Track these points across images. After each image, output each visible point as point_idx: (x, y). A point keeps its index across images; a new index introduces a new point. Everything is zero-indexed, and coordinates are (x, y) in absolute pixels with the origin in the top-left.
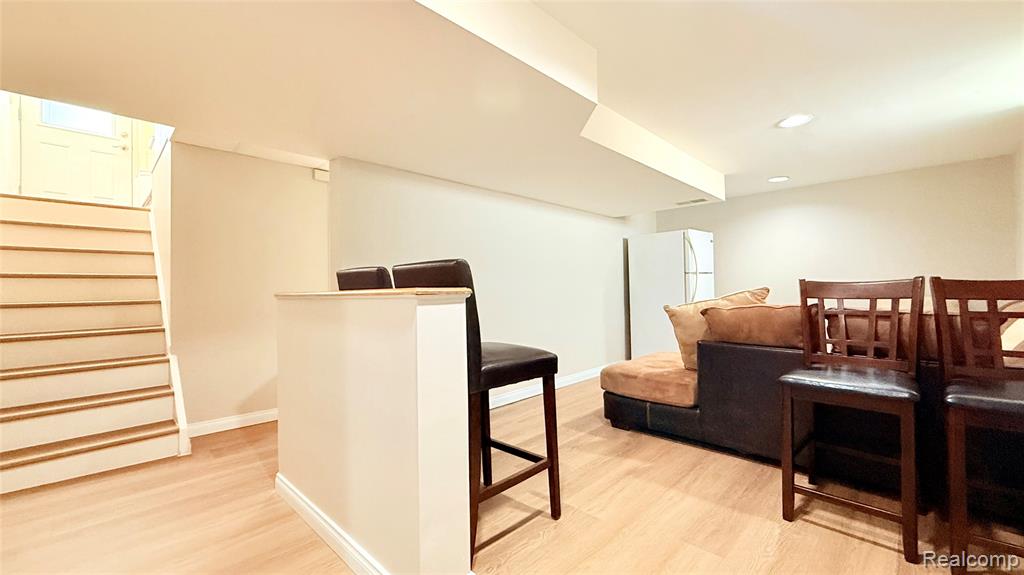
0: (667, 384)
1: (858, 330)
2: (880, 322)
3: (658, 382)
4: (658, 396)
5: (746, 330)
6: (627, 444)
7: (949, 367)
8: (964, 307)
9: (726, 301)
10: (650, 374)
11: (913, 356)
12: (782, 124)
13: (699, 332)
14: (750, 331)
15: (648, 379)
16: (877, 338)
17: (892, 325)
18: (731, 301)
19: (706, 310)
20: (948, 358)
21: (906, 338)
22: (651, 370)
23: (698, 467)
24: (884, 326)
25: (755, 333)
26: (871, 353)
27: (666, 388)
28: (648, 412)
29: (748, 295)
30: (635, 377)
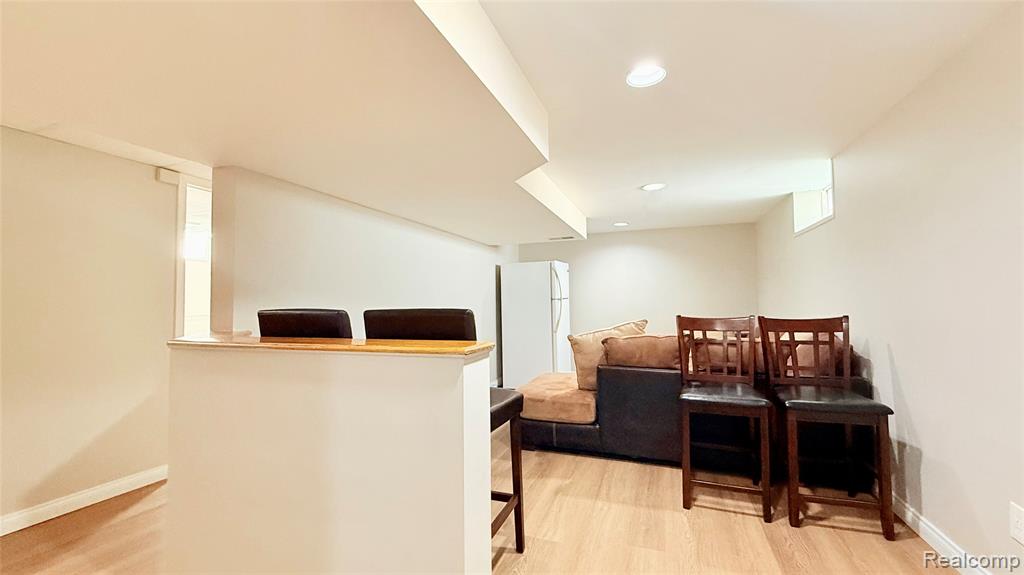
0: (571, 405)
1: (716, 354)
2: (730, 348)
3: (564, 404)
4: (563, 417)
5: (638, 356)
6: (541, 464)
7: (772, 378)
8: (778, 338)
9: (616, 332)
10: (555, 397)
11: (752, 372)
12: (645, 188)
13: (596, 358)
14: (641, 357)
15: (554, 402)
16: (728, 361)
17: (738, 350)
18: (621, 330)
19: (606, 339)
20: (771, 373)
21: (746, 360)
22: (556, 393)
23: (606, 476)
24: (732, 351)
25: (644, 358)
26: (725, 370)
27: (570, 408)
28: (554, 433)
29: (633, 326)
30: (542, 401)
